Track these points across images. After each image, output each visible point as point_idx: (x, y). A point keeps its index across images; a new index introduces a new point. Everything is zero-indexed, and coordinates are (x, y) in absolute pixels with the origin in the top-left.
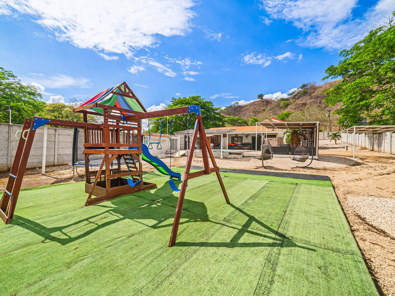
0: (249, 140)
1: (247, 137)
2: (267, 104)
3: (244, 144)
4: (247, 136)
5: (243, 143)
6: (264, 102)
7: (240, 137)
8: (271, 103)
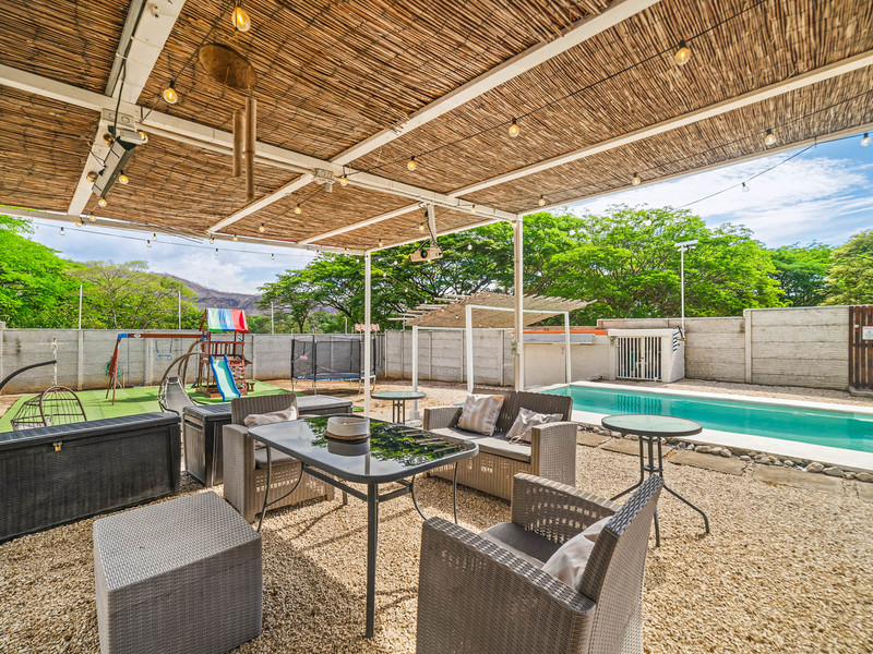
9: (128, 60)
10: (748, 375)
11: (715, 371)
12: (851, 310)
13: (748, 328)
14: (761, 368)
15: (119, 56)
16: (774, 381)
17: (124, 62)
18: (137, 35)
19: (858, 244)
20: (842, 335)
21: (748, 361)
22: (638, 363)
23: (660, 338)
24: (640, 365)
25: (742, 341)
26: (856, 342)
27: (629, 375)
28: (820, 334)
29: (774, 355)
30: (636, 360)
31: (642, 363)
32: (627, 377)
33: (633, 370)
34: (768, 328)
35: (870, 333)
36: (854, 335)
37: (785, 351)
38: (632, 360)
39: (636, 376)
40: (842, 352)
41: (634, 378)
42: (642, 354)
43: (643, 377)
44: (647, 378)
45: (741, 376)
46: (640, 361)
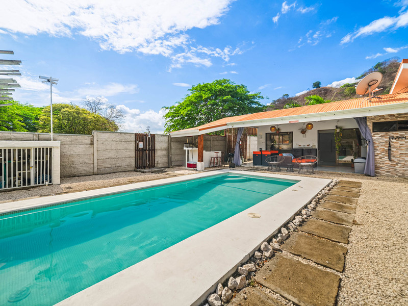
0: (310, 141)
1: (303, 132)
2: (326, 93)
3: (296, 150)
4: (305, 129)
5: (295, 146)
6: (321, 91)
7: (286, 133)
8: (331, 91)
10: (96, 170)
12: (136, 135)
13: (95, 141)
14: (102, 165)
20: (132, 146)
21: (95, 161)
22: (27, 171)
23: (51, 149)
24: (29, 173)
25: (92, 149)
26: (137, 149)
27: (15, 185)
28: (126, 145)
29: (108, 157)
30: (24, 169)
31: (32, 171)
32: (12, 188)
33: (19, 179)
34: (105, 143)
35: (141, 145)
36: (137, 146)
37: (112, 154)
38: (19, 170)
39: (24, 184)
40: (133, 154)
41: (22, 186)
42: (32, 163)
43: (32, 184)
44: (37, 185)
45: (92, 171)
46: (29, 169)
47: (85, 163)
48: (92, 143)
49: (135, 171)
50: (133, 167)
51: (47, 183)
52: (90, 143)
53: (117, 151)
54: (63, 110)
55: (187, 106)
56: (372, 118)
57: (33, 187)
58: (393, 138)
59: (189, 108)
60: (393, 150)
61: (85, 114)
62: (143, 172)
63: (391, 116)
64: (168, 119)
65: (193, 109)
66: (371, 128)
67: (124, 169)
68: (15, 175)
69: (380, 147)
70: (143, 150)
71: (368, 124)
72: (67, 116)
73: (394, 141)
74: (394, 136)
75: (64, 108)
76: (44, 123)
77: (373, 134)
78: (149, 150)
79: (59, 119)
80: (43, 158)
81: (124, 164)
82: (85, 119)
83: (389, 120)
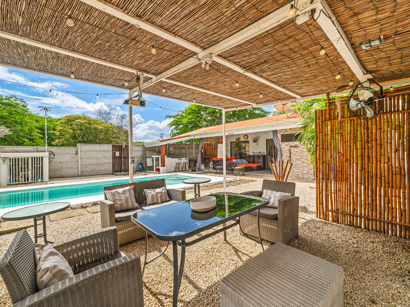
1: (255, 141)
9: (330, 21)
10: (80, 173)
11: (64, 173)
12: (113, 146)
13: (79, 152)
14: (85, 169)
15: (334, 18)
16: (90, 174)
17: (330, 18)
18: (336, 30)
19: (68, 119)
20: (110, 155)
21: (80, 167)
22: (26, 173)
23: (42, 158)
24: (28, 174)
25: (77, 158)
26: (114, 157)
27: (19, 181)
28: (104, 154)
29: (89, 163)
30: (25, 172)
31: (30, 172)
32: (17, 183)
33: (22, 177)
34: (87, 152)
35: (118, 154)
36: (114, 154)
37: (93, 161)
38: (22, 172)
39: (25, 181)
40: (111, 161)
41: (23, 182)
42: (30, 167)
43: (30, 181)
44: (33, 181)
45: (77, 174)
46: (28, 171)
47: (72, 168)
48: (77, 153)
49: (112, 174)
50: (111, 171)
51: (40, 180)
52: (75, 153)
53: (97, 158)
54: (76, 121)
55: (189, 115)
56: (281, 131)
57: (31, 183)
58: (292, 147)
59: (190, 117)
60: (292, 156)
61: (97, 124)
62: (117, 175)
63: (291, 129)
64: (174, 127)
65: (194, 117)
66: (280, 139)
67: (103, 172)
68: (19, 175)
69: (285, 154)
70: (120, 157)
71: (278, 135)
72: (80, 126)
73: (292, 149)
74: (293, 145)
75: (77, 119)
76: (60, 133)
77: (281, 143)
78: (124, 158)
79: (73, 130)
80: (39, 164)
81: (103, 168)
82: (96, 129)
83: (289, 133)
